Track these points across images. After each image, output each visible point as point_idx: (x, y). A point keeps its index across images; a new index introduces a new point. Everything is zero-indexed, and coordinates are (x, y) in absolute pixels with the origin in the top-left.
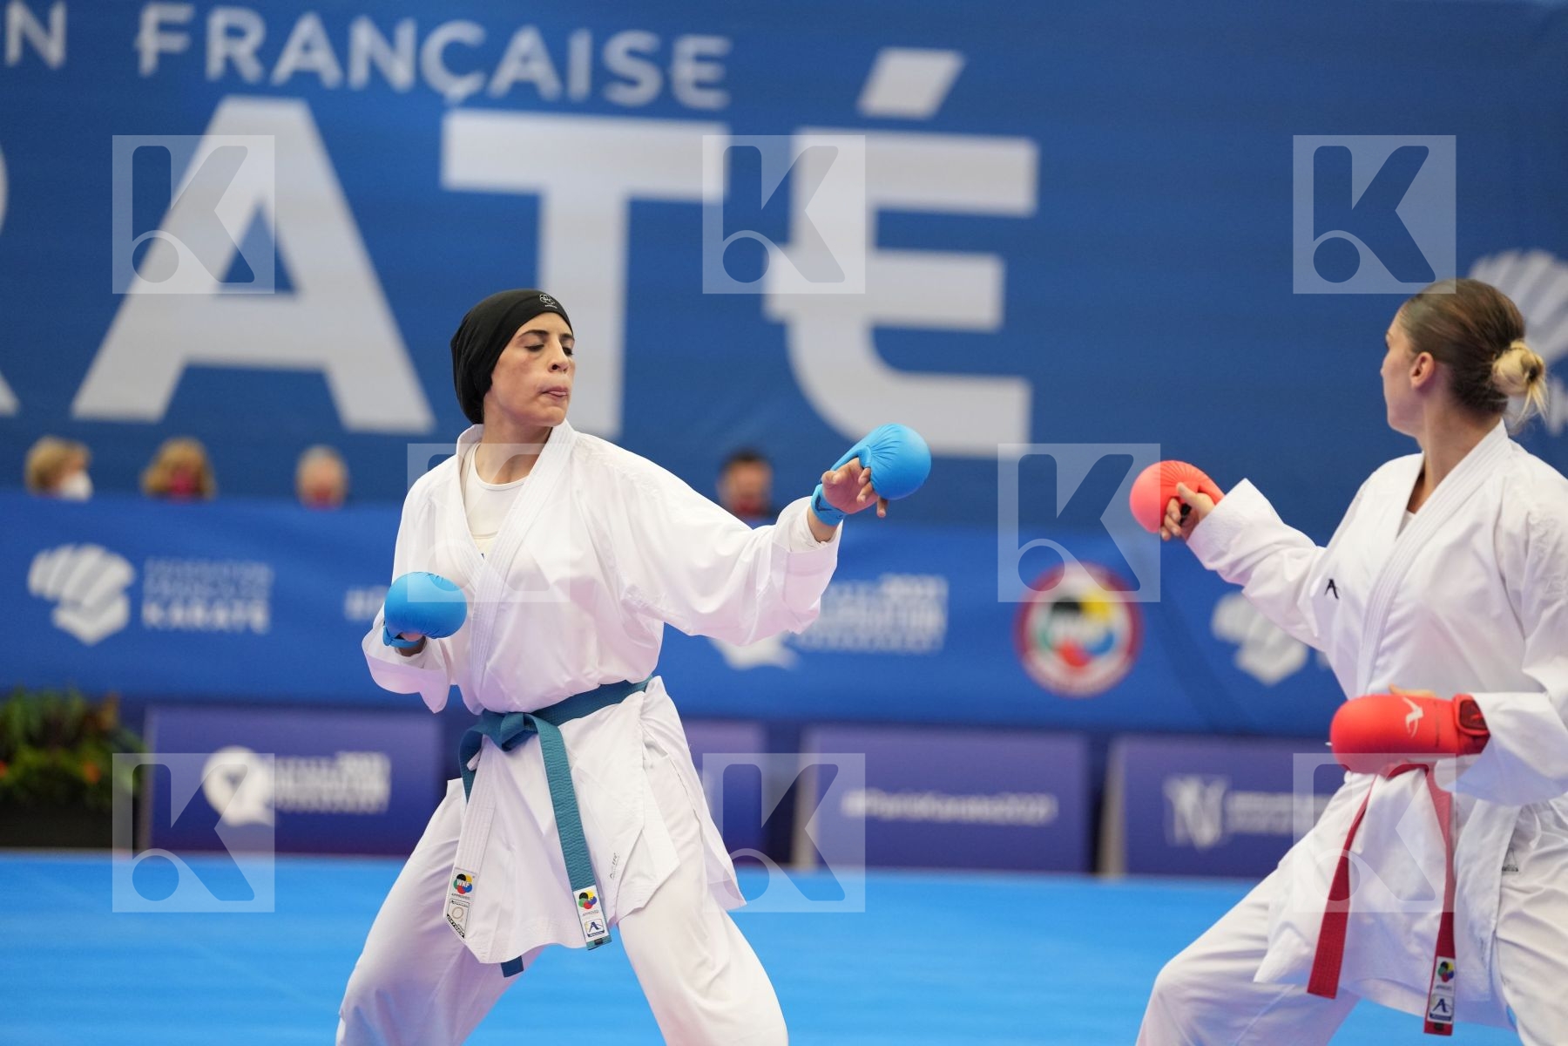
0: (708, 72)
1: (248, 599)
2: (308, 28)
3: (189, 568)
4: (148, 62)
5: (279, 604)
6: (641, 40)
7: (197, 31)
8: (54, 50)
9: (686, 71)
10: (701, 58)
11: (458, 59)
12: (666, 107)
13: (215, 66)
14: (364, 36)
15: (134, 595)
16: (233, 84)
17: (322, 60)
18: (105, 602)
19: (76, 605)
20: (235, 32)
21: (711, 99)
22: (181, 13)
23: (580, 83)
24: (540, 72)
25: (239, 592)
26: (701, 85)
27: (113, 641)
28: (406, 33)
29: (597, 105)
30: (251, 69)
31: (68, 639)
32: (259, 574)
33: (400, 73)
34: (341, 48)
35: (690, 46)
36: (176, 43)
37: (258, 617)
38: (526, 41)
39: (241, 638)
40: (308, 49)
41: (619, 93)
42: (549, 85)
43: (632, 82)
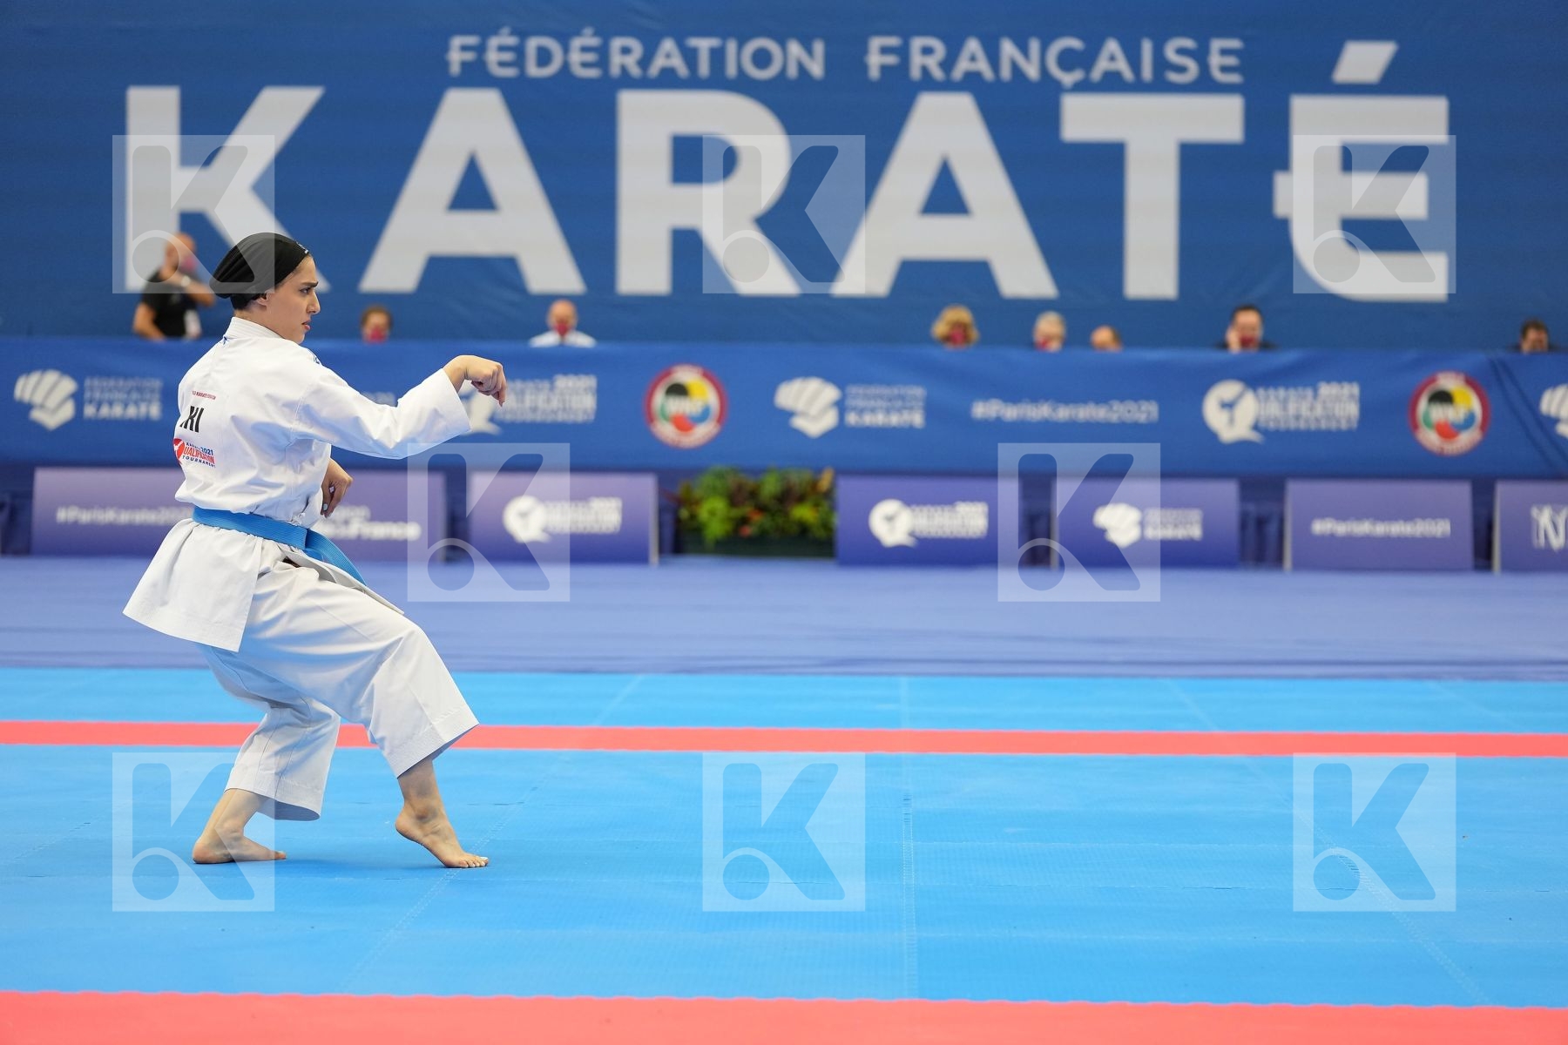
0: (1232, 61)
1: (911, 409)
2: (973, 45)
3: (874, 390)
4: (874, 73)
5: (930, 410)
6: (1188, 43)
7: (903, 52)
8: (816, 69)
9: (1215, 60)
10: (1225, 52)
11: (1068, 60)
12: (1205, 85)
13: (916, 73)
14: (1008, 49)
15: (841, 406)
16: (929, 83)
17: (983, 66)
18: (823, 411)
19: (804, 414)
20: (927, 51)
21: (1235, 78)
22: (893, 41)
23: (1147, 73)
24: (1122, 66)
25: (904, 404)
26: (1225, 69)
27: (829, 435)
28: (1034, 46)
29: (1160, 86)
30: (938, 74)
31: (800, 435)
32: (918, 392)
33: (1032, 71)
34: (994, 58)
35: (1217, 44)
36: (891, 60)
37: (917, 419)
38: (1112, 46)
39: (907, 432)
40: (973, 59)
41: (1173, 77)
42: (1128, 75)
43: (1181, 69)
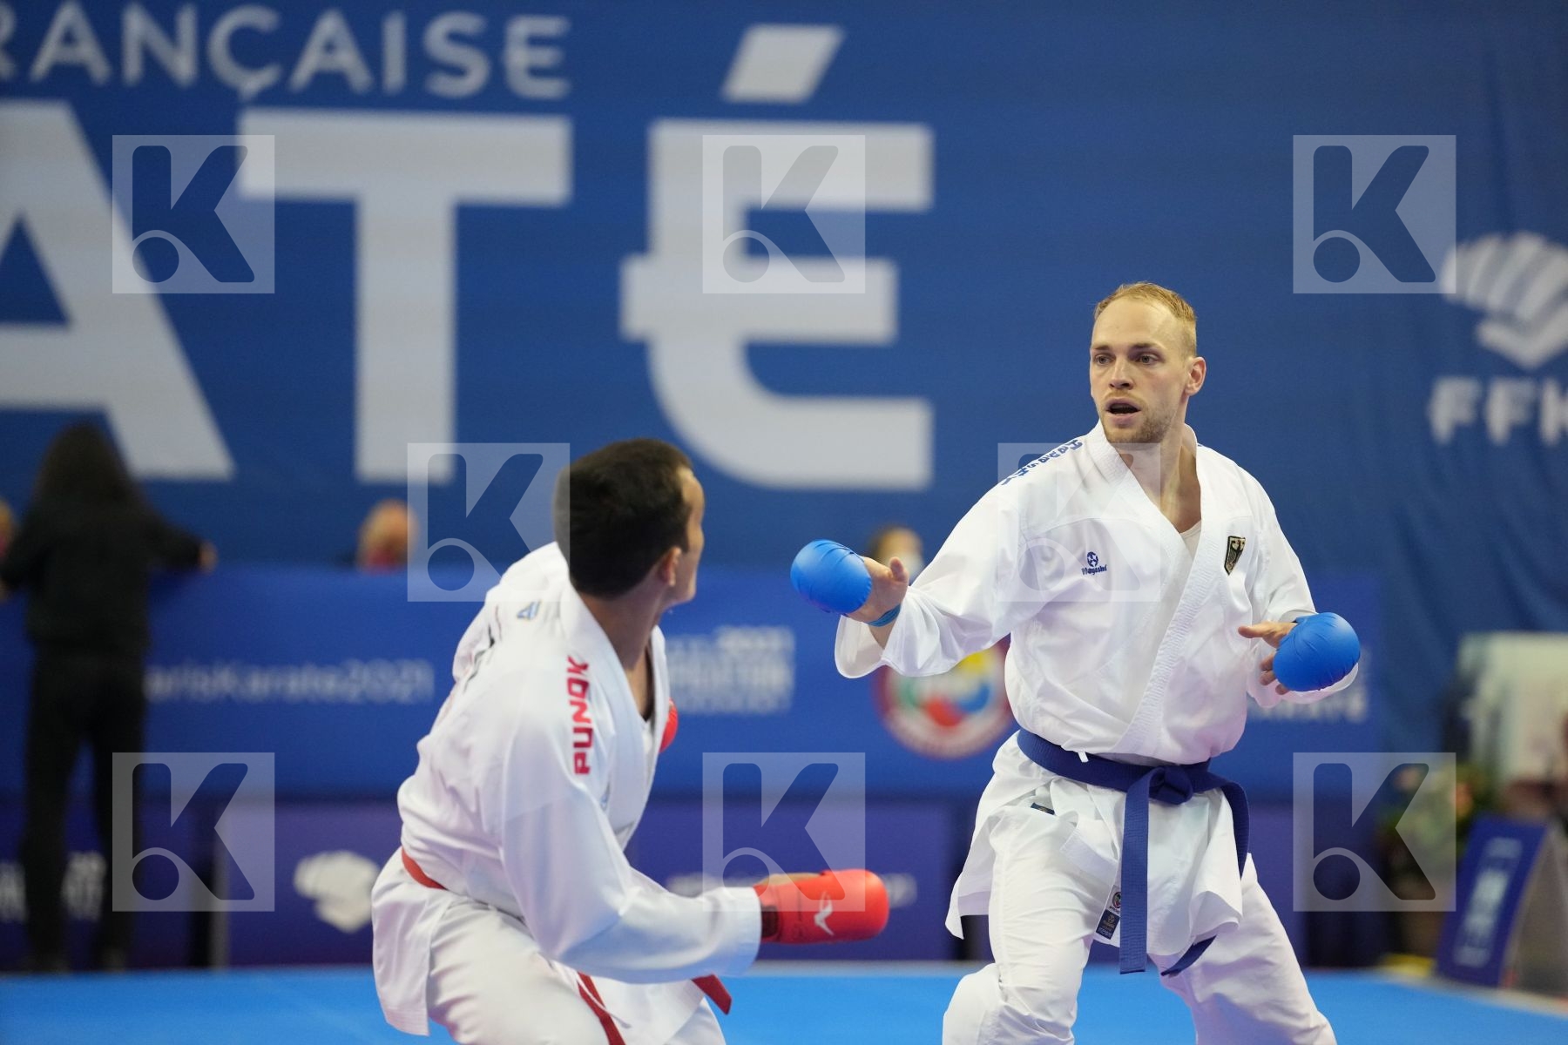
0: (546, 57)
2: (70, 17)
6: (467, 23)
9: (519, 57)
10: (535, 41)
11: (247, 48)
12: (498, 99)
14: (136, 25)
17: (88, 52)
21: (550, 89)
23: (395, 74)
24: (348, 60)
26: (536, 72)
28: (187, 22)
29: (416, 99)
33: (183, 66)
34: (110, 39)
35: (521, 28)
40: (69, 39)
41: (444, 85)
42: (359, 77)
43: (457, 71)
